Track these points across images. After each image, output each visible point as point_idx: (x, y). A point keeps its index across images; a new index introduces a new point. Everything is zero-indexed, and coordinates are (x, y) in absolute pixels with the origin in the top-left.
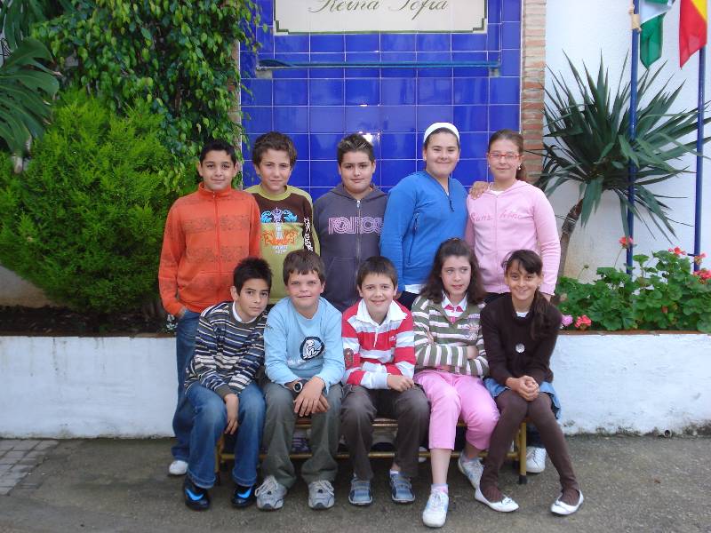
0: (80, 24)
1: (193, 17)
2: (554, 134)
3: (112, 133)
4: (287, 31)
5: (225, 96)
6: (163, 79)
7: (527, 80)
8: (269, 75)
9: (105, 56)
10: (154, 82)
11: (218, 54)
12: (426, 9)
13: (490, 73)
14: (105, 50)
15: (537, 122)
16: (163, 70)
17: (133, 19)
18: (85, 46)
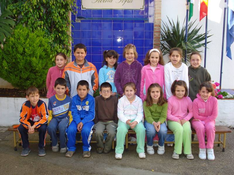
0: (22, 5)
1: (56, 4)
2: (163, 40)
3: (30, 36)
4: (85, 8)
5: (65, 27)
6: (47, 22)
7: (155, 24)
8: (80, 21)
9: (29, 14)
10: (44, 22)
11: (64, 15)
12: (126, 2)
13: (145, 22)
14: (29, 13)
15: (159, 36)
16: (47, 19)
17: (38, 4)
18: (23, 12)
